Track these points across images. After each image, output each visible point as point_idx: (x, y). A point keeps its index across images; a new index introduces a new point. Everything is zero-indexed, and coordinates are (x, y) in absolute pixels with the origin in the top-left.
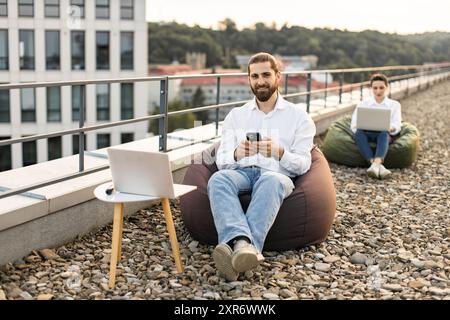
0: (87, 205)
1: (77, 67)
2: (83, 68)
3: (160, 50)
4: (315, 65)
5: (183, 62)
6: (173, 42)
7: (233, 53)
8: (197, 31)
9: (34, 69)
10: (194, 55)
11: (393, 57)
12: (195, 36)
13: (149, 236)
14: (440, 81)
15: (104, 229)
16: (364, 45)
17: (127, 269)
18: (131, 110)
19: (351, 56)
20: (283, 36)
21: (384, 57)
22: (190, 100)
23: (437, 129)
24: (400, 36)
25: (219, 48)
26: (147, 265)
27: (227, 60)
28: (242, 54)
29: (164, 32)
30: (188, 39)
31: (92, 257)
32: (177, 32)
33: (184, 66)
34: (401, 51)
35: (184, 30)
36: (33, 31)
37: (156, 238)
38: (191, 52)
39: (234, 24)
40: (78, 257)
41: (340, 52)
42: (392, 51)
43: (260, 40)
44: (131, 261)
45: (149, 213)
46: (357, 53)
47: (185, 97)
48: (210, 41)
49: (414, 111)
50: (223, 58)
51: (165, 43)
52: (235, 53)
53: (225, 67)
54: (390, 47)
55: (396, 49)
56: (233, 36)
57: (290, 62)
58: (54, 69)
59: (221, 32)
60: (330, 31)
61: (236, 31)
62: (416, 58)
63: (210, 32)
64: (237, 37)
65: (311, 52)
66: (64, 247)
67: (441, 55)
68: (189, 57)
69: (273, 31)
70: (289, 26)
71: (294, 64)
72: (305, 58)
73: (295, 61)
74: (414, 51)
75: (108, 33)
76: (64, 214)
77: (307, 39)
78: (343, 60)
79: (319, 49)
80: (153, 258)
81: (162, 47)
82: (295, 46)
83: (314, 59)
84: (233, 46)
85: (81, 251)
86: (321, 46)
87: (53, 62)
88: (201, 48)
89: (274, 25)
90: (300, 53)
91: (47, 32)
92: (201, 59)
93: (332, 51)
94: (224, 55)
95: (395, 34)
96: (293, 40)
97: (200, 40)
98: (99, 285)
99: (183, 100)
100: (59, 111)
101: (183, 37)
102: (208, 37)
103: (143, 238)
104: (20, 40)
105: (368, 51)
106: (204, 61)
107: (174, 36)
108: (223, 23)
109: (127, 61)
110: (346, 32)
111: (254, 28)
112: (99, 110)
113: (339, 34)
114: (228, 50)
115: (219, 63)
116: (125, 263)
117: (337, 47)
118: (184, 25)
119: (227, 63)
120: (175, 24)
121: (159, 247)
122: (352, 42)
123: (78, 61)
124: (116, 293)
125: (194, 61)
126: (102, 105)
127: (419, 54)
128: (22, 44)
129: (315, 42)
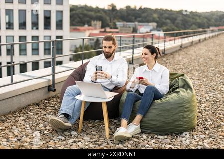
0: (16, 98)
1: (35, 28)
2: (37, 29)
3: (78, 19)
4: (155, 27)
5: (90, 25)
6: (85, 15)
7: (115, 21)
8: (97, 10)
9: (13, 29)
10: (95, 22)
11: (194, 24)
12: (96, 13)
13: (42, 112)
14: (212, 37)
15: (24, 108)
16: (180, 18)
17: (28, 126)
18: (61, 49)
19: (174, 23)
20: (139, 13)
21: (190, 24)
22: (93, 45)
23: (199, 62)
24: (198, 13)
25: (108, 18)
26: (37, 125)
27: (111, 24)
28: (119, 22)
29: (80, 10)
30: (92, 14)
31: (14, 121)
32: (87, 10)
33: (90, 27)
34: (198, 21)
35: (90, 9)
36: (13, 10)
37: (45, 113)
38: (94, 21)
39: (115, 7)
40: (8, 121)
41: (168, 21)
42: (194, 21)
43: (129, 15)
44: (31, 122)
45: (46, 102)
46: (177, 22)
47: (91, 43)
48: (103, 15)
49: (191, 53)
50: (110, 24)
51: (81, 16)
52: (116, 21)
53: (111, 28)
54: (193, 18)
55: (196, 20)
56: (114, 13)
57: (143, 25)
58: (23, 29)
59: (109, 10)
60: (163, 10)
61: (116, 10)
62: (206, 25)
63: (103, 10)
64: (117, 13)
65: (153, 21)
66: (3, 117)
67: (218, 23)
68: (93, 23)
69: (135, 10)
70: (143, 8)
71: (145, 26)
72: (150, 24)
73: (146, 25)
74: (205, 21)
75: (50, 11)
76: (4, 101)
77: (152, 15)
78: (169, 25)
79: (158, 19)
80: (40, 121)
81: (80, 18)
82: (146, 18)
83: (155, 24)
84: (115, 18)
85: (10, 118)
86: (159, 18)
87: (23, 26)
88: (99, 19)
89: (136, 7)
90: (148, 22)
91: (20, 11)
92: (99, 24)
93: (164, 20)
94: (110, 22)
95: (196, 12)
96: (145, 15)
97: (99, 14)
98: (13, 133)
99: (90, 44)
100: (26, 50)
101: (90, 13)
102: (102, 13)
103: (39, 113)
104: (6, 15)
105: (182, 21)
106: (100, 25)
107: (85, 12)
108: (110, 6)
109: (59, 25)
110: (171, 11)
111: (125, 9)
112: (45, 49)
113: (168, 12)
114: (112, 20)
115: (108, 26)
116: (28, 124)
117: (167, 18)
118: (90, 7)
119: (112, 26)
120: (86, 6)
121: (45, 117)
122: (174, 16)
123: (35, 25)
124: (19, 136)
125: (95, 25)
126: (47, 47)
127: (207, 23)
128: (7, 17)
129: (155, 16)
